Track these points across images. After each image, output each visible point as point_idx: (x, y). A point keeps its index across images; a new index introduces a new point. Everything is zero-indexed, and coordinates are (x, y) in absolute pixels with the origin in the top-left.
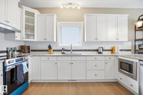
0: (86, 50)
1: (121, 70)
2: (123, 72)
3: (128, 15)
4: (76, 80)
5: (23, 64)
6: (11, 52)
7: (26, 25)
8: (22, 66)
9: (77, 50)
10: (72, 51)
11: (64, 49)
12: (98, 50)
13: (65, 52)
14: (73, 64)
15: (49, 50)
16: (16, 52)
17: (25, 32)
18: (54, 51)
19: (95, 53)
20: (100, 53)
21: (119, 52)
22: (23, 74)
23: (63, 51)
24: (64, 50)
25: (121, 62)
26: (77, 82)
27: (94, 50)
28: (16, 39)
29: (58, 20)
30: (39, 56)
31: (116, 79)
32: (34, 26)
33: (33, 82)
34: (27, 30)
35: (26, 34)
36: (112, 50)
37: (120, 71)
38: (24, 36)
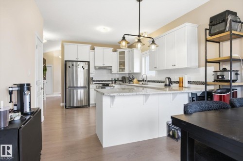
6: (114, 81)
15: (133, 80)
16: (118, 81)
23: (143, 82)
28: (113, 73)
32: (124, 61)
38: (118, 70)
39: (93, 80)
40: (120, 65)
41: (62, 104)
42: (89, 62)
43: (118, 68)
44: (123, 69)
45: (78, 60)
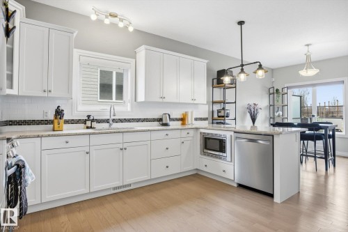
0: (138, 120)
1: (205, 151)
2: (209, 155)
3: (206, 61)
4: (130, 185)
9: (121, 121)
10: (111, 122)
12: (160, 120)
13: (94, 124)
15: (55, 121)
18: (67, 122)
19: (155, 125)
20: (166, 125)
21: (194, 122)
23: (89, 124)
24: (93, 121)
25: (206, 138)
27: (154, 120)
30: (38, 136)
31: (197, 169)
36: (183, 120)
37: (204, 154)
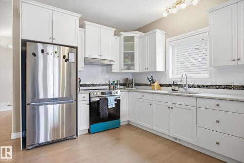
4: (179, 140)
5: (108, 98)
6: (112, 86)
7: (125, 54)
8: (107, 100)
10: (187, 87)
11: (175, 83)
14: (172, 108)
15: (152, 84)
16: (119, 85)
17: (124, 62)
22: (108, 109)
23: (173, 87)
24: (176, 85)
26: (180, 143)
28: (113, 71)
29: (167, 36)
32: (134, 53)
33: (131, 123)
34: (127, 60)
35: (124, 65)
38: (123, 68)
39: (81, 83)
40: (125, 58)
41: (17, 135)
42: (76, 48)
43: (123, 63)
44: (129, 66)
45: (54, 42)
